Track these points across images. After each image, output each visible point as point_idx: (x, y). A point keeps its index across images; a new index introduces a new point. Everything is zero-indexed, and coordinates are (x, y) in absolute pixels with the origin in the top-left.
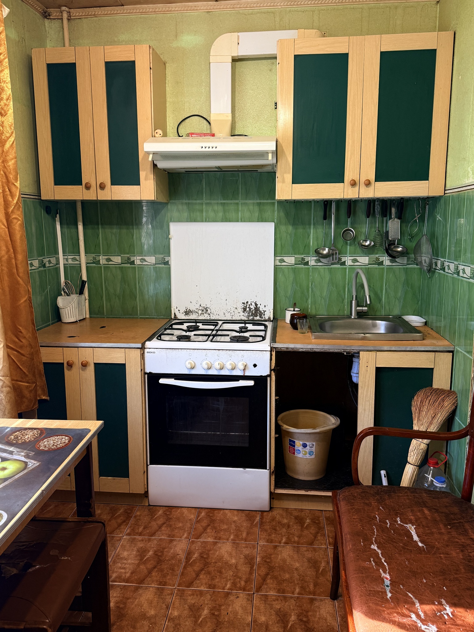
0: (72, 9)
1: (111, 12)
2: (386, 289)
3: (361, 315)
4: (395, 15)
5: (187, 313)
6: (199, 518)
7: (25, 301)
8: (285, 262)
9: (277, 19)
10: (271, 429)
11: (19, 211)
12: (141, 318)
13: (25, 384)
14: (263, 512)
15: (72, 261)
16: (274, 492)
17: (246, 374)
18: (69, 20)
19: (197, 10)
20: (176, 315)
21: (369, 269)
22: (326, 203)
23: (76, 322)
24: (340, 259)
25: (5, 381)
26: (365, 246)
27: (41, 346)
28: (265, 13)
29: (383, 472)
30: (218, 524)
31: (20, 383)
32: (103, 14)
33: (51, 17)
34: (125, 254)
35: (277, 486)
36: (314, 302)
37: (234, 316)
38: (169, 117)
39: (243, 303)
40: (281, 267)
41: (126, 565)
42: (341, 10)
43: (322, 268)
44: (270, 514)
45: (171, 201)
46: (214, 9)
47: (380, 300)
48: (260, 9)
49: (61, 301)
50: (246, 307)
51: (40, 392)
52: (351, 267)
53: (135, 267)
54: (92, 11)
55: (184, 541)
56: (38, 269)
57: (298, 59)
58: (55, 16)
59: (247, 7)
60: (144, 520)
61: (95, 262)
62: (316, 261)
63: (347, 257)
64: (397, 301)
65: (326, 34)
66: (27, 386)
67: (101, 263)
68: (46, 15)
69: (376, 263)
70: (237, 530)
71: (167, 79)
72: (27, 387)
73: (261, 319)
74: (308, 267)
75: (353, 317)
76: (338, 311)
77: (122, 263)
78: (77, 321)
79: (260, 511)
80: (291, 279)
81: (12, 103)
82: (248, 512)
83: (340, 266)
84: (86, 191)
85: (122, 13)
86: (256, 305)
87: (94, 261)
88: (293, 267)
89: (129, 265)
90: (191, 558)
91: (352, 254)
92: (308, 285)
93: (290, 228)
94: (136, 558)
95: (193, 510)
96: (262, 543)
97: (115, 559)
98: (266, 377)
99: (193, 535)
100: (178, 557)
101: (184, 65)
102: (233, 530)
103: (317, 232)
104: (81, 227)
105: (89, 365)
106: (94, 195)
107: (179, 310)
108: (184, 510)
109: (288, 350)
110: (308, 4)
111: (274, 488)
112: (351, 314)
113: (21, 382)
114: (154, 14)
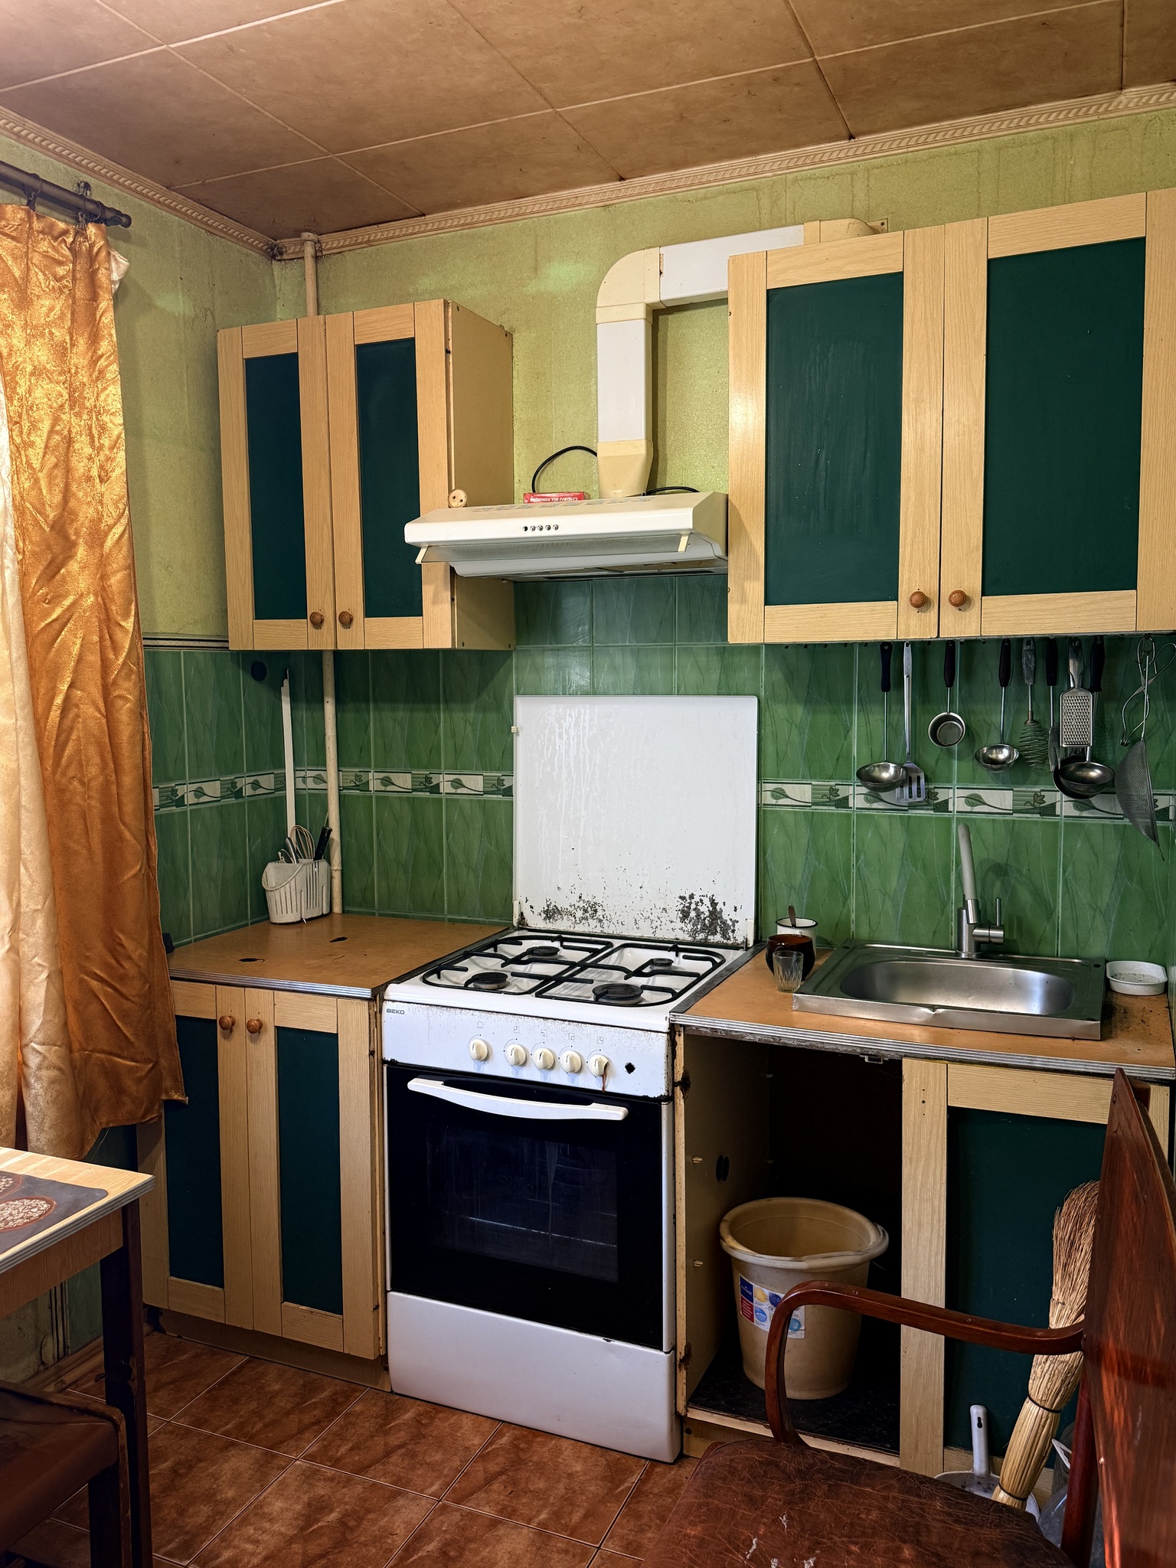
0: (324, 236)
1: (401, 232)
2: (1065, 882)
3: (986, 951)
4: (1069, 156)
5: (550, 913)
6: (487, 1451)
7: (135, 876)
8: (788, 797)
9: (765, 202)
10: (678, 1244)
11: (130, 680)
12: (450, 920)
13: (128, 1063)
14: (655, 1462)
15: (316, 783)
16: (686, 1415)
17: (609, 1089)
18: (317, 258)
19: (580, 204)
20: (524, 919)
21: (1016, 825)
22: (886, 648)
23: (298, 922)
24: (931, 795)
25: (47, 1055)
26: (995, 762)
27: (172, 978)
28: (735, 193)
29: (976, 1412)
30: (527, 1474)
31: (117, 1059)
32: (386, 239)
33: (285, 257)
34: (419, 767)
35: (693, 1401)
36: (865, 907)
37: (658, 930)
38: (519, 455)
39: (680, 897)
40: (778, 809)
41: (264, 1535)
42: (925, 161)
43: (884, 816)
44: (673, 1473)
45: (519, 648)
46: (617, 198)
47: (1050, 912)
48: (723, 185)
49: (273, 874)
50: (689, 908)
51: (168, 1083)
52: (964, 816)
53: (440, 800)
54: (362, 234)
55: (424, 1502)
56: (219, 801)
57: (776, 298)
58: (293, 253)
59: (692, 185)
60: (362, 1427)
61: (358, 786)
62: (869, 797)
63: (951, 791)
64: (1099, 919)
65: (885, 226)
66: (133, 1067)
67: (371, 788)
68: (274, 254)
69: (1035, 808)
70: (566, 1500)
71: (516, 368)
72: (131, 1069)
73: (725, 941)
74: (848, 811)
75: (963, 956)
76: (931, 935)
77: (414, 790)
78: (301, 921)
79: (650, 1460)
80: (804, 841)
81: (122, 454)
82: (618, 1456)
83: (932, 812)
84: (314, 630)
85: (424, 232)
86: (713, 903)
87: (358, 783)
88: (807, 810)
89: (429, 794)
90: (416, 1550)
91: (965, 782)
92: (848, 860)
93: (799, 711)
94: (294, 1523)
95: (487, 1425)
96: (611, 1548)
97: (248, 1515)
98: (659, 1100)
99: (454, 1490)
100: (389, 1541)
101: (553, 332)
102: (555, 1498)
103: (868, 722)
104: (330, 708)
105: (266, 1030)
106: (329, 641)
107: (532, 907)
108: (465, 1421)
109: (715, 1035)
110: (840, 159)
111: (684, 1403)
112: (960, 947)
113: (118, 1056)
114: (490, 225)
